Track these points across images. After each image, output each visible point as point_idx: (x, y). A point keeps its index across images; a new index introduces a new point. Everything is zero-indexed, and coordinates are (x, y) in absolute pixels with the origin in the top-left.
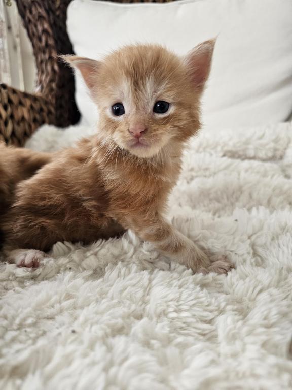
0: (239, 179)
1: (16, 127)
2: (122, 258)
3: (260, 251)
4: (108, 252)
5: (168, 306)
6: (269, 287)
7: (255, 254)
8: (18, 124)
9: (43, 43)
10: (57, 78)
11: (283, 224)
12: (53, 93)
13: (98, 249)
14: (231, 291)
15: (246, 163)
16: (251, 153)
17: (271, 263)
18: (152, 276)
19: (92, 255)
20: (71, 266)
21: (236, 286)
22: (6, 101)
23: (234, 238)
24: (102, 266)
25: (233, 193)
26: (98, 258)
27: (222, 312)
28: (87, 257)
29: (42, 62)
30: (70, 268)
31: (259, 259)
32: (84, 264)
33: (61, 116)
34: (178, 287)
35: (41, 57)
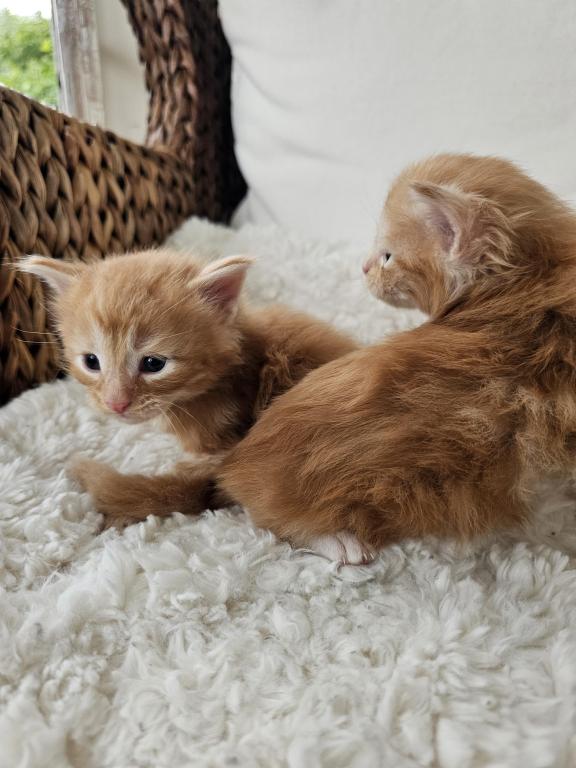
1: (140, 221)
8: (142, 215)
9: (166, 38)
10: (194, 113)
12: (190, 145)
22: (121, 171)
29: (161, 77)
33: (205, 192)
35: (160, 66)
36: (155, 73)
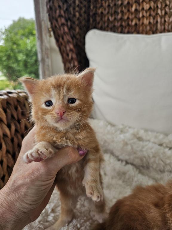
9: (70, 58)
35: (68, 65)
36: (67, 66)
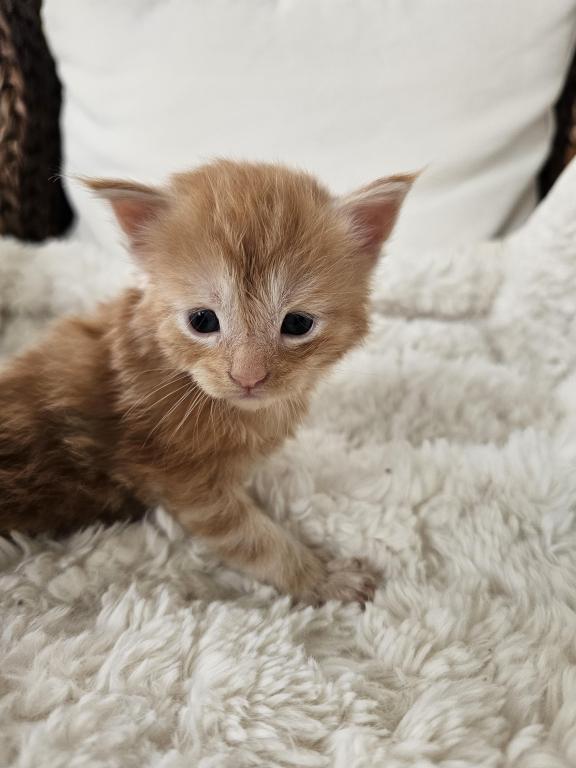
0: (400, 362)
2: (141, 569)
3: (437, 539)
4: (108, 559)
5: (229, 709)
6: (449, 642)
7: (428, 548)
11: (484, 479)
13: (85, 551)
14: (370, 650)
15: (416, 329)
16: (426, 304)
17: (458, 571)
18: (203, 624)
19: (72, 565)
20: (22, 598)
21: (382, 638)
23: (384, 511)
24: (94, 591)
25: (389, 394)
26: (86, 573)
27: (344, 716)
28: (59, 572)
30: (21, 603)
31: (434, 559)
32: (53, 588)
34: (255, 654)
